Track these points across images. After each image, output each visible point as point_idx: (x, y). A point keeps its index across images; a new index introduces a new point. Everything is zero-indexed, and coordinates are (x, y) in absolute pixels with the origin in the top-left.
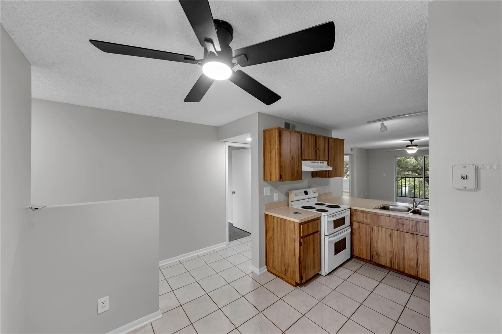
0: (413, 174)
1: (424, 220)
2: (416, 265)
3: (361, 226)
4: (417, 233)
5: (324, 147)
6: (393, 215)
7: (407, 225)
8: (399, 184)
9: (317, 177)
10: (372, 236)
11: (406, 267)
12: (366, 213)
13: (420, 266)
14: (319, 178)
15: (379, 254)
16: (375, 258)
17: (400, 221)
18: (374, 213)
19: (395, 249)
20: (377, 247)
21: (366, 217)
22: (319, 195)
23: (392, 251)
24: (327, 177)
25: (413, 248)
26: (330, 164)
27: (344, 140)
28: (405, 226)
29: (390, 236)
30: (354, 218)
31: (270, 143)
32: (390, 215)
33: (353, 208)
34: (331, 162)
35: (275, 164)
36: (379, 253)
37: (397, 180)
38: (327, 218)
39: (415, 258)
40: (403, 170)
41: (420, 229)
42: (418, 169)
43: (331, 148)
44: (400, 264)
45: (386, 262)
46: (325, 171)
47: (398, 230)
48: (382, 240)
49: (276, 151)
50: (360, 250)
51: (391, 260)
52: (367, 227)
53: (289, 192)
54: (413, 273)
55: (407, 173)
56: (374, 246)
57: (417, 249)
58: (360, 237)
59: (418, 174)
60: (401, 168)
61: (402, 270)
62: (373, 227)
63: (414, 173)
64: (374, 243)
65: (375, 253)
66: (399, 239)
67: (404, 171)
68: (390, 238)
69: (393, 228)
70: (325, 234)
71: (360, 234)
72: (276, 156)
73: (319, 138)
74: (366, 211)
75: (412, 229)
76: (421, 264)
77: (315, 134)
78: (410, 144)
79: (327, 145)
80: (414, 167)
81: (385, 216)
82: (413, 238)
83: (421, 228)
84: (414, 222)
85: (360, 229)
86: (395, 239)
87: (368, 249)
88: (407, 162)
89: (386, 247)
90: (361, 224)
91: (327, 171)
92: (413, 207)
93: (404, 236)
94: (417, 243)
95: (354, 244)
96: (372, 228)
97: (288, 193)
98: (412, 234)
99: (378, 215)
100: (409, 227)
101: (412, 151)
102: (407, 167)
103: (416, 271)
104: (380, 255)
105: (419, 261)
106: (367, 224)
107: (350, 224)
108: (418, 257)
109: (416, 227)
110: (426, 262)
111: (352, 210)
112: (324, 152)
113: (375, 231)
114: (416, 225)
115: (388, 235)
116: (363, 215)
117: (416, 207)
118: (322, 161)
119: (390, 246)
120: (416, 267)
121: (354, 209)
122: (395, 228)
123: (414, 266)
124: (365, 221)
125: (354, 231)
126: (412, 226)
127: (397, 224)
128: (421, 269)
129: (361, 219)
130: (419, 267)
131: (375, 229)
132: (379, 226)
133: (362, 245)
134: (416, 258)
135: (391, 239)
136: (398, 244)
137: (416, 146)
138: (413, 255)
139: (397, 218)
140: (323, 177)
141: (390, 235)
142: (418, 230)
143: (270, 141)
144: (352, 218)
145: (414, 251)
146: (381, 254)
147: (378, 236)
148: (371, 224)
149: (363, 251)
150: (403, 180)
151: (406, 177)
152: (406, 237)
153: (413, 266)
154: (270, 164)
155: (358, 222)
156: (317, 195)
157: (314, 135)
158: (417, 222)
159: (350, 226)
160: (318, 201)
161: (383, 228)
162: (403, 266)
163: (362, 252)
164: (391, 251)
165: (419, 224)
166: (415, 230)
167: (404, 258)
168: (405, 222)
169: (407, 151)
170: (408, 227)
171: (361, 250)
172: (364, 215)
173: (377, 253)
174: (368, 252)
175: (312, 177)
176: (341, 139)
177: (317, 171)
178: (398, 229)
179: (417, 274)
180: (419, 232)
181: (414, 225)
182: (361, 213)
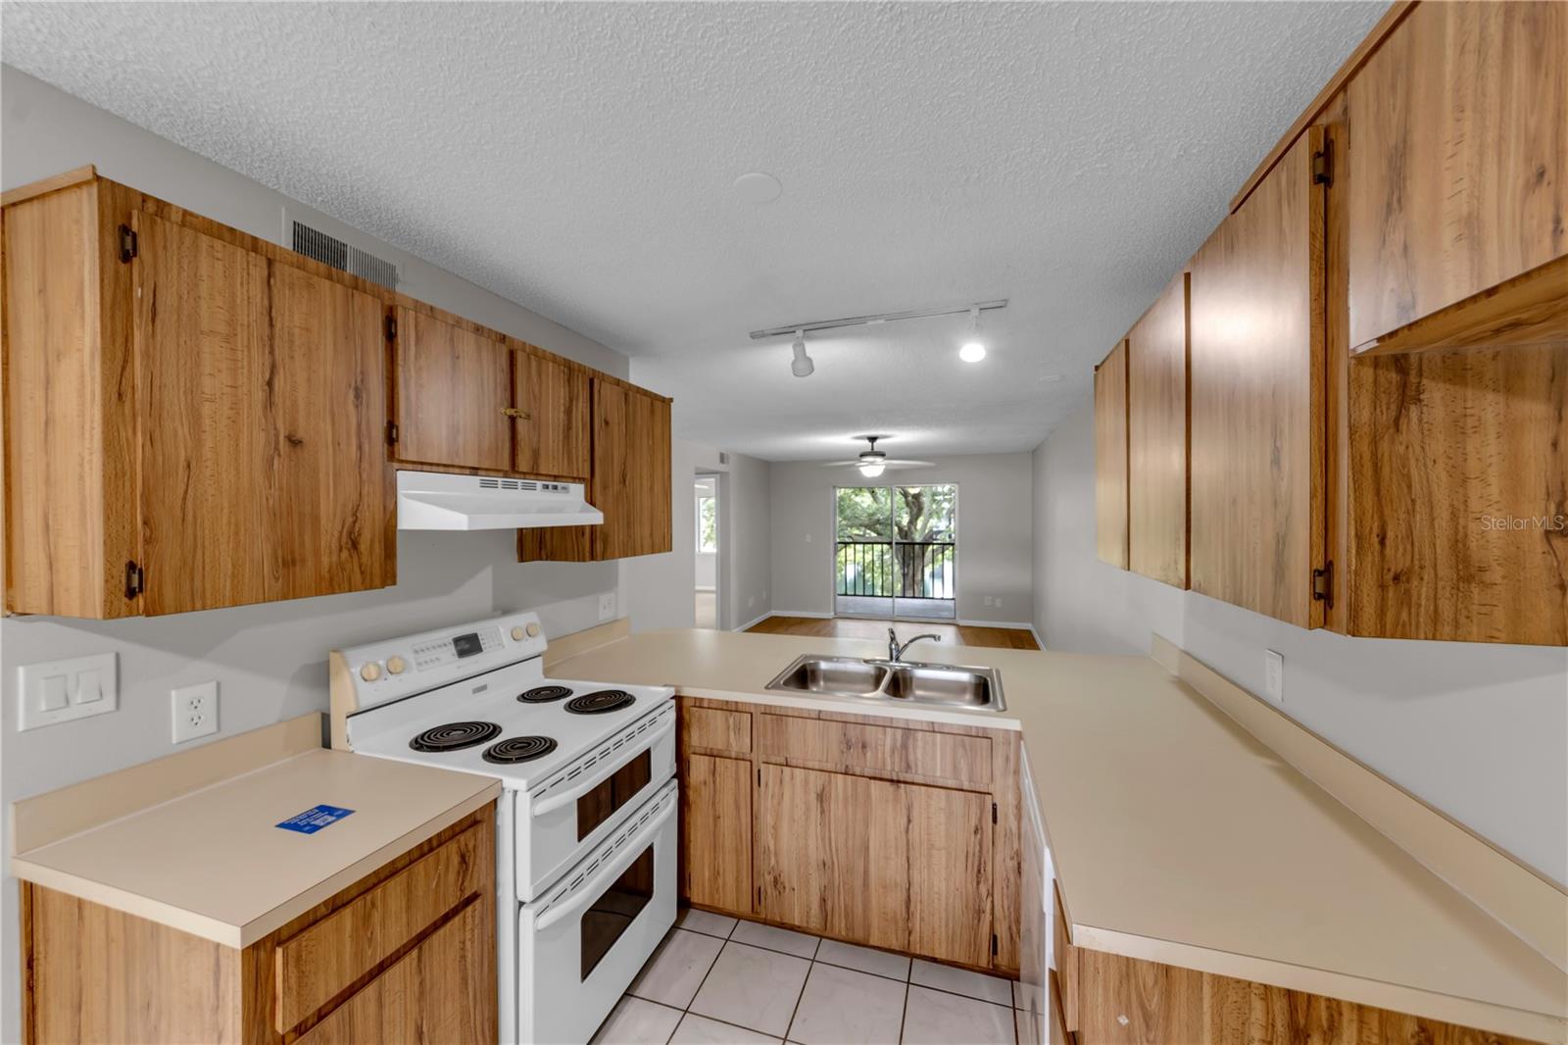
0: (865, 533)
1: (928, 723)
2: (904, 907)
3: (718, 769)
4: (909, 777)
5: (569, 412)
6: (832, 713)
7: (876, 748)
8: (839, 559)
9: (541, 559)
10: (759, 810)
11: (875, 921)
12: (737, 711)
13: (919, 908)
14: (548, 562)
15: (782, 883)
16: (769, 901)
17: (853, 732)
18: (768, 711)
19: (837, 850)
20: (776, 854)
21: (738, 730)
22: (549, 642)
23: (828, 864)
24: (584, 561)
25: (896, 839)
26: (598, 498)
27: (671, 400)
28: (869, 754)
29: (822, 802)
30: (695, 738)
31: (45, 306)
32: (820, 711)
33: (689, 692)
34: (605, 487)
35: (81, 478)
36: (784, 878)
37: (836, 551)
38: (532, 804)
39: (902, 879)
40: (849, 523)
41: (916, 759)
42: (878, 521)
43: (607, 423)
44: (852, 911)
45: (808, 917)
46: (576, 527)
47: (846, 774)
48: (794, 821)
49: (87, 369)
50: (716, 874)
51: (824, 900)
52: (742, 770)
53: (334, 658)
54: (897, 939)
55: (856, 532)
56: (766, 851)
57: (908, 841)
58: (717, 818)
59: (879, 534)
60: (845, 519)
61: (859, 935)
62: (763, 767)
63: (868, 531)
64: (766, 838)
65: (769, 878)
66: (850, 809)
67: (851, 527)
68: (822, 806)
69: (830, 766)
70: (521, 898)
71: (714, 803)
72: (82, 415)
73: (534, 364)
74: (736, 703)
75: (893, 763)
76: (921, 902)
77: (505, 333)
78: (869, 450)
79: (581, 408)
80: (871, 515)
81: (803, 716)
82: (896, 799)
83: (919, 755)
84: (899, 733)
85: (714, 782)
86: (836, 809)
87: (745, 862)
88: (857, 503)
89: (806, 847)
90: (718, 759)
91: (587, 532)
92: (888, 658)
93: (868, 796)
94: (909, 817)
95: (692, 851)
96: (759, 771)
97: (328, 662)
98: (892, 781)
99: (778, 716)
100: (884, 753)
101: (872, 469)
102: (856, 518)
103: (904, 930)
104: (787, 885)
105: (915, 889)
106: (741, 756)
107: (675, 771)
108: (911, 871)
109: (904, 752)
110: (936, 889)
111: (686, 703)
112: (567, 436)
113: (770, 784)
114: (905, 746)
115: (815, 796)
116: (727, 720)
117: (897, 659)
118: (556, 478)
119: (820, 840)
120: (904, 915)
121: (695, 698)
122: (836, 764)
123: (899, 913)
124: (734, 744)
125: (692, 795)
126: (893, 752)
127: (844, 747)
128: (922, 919)
129: (718, 743)
130: (913, 914)
131: (769, 774)
132: (784, 762)
133: (724, 853)
134: (905, 877)
135: (823, 812)
136: (847, 829)
137: (882, 455)
138: (895, 870)
139: (844, 721)
140: (566, 560)
141: (821, 797)
142: (912, 765)
143: (42, 291)
144: (686, 738)
145: (900, 852)
146: (789, 882)
147: (779, 804)
148: (754, 757)
149: (727, 879)
150: (850, 550)
151: (855, 543)
152: (874, 799)
153: (895, 913)
154: (47, 481)
155: (708, 752)
156: (539, 644)
157: (503, 338)
158: (908, 731)
159: (674, 777)
160: (547, 673)
161: (797, 771)
162: (864, 920)
163: (720, 881)
164: (824, 864)
165: (915, 740)
166: (904, 764)
167: (866, 884)
168: (871, 733)
169: (861, 469)
170: (880, 755)
171: (718, 873)
172: (731, 720)
173: (775, 878)
174: (745, 879)
175: (522, 559)
176: (656, 395)
177: (541, 528)
178: (847, 767)
179: (906, 942)
180: (914, 771)
181: (899, 744)
182: (719, 712)
